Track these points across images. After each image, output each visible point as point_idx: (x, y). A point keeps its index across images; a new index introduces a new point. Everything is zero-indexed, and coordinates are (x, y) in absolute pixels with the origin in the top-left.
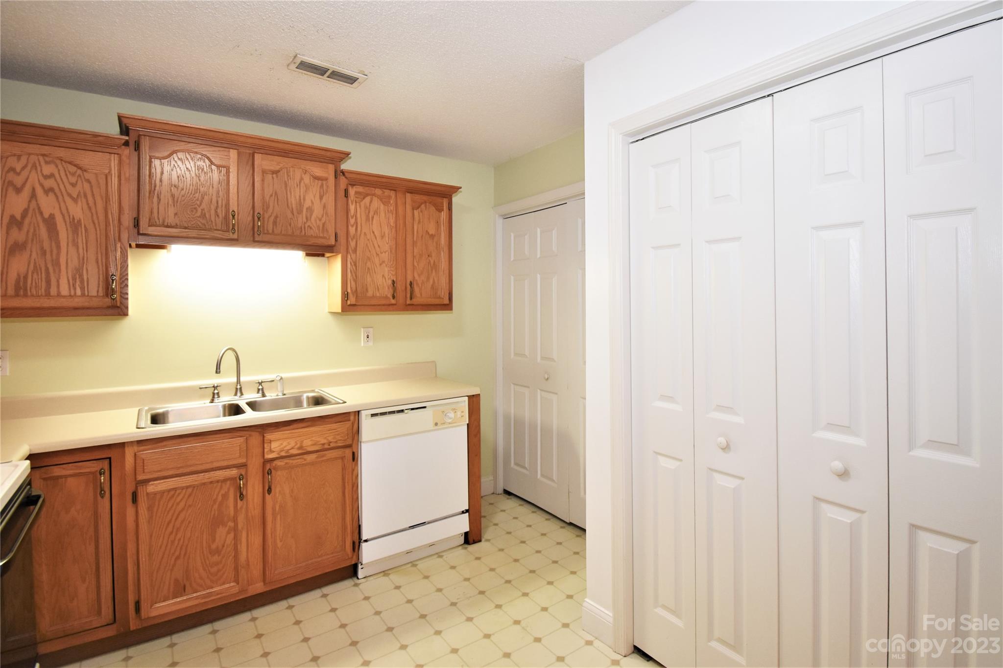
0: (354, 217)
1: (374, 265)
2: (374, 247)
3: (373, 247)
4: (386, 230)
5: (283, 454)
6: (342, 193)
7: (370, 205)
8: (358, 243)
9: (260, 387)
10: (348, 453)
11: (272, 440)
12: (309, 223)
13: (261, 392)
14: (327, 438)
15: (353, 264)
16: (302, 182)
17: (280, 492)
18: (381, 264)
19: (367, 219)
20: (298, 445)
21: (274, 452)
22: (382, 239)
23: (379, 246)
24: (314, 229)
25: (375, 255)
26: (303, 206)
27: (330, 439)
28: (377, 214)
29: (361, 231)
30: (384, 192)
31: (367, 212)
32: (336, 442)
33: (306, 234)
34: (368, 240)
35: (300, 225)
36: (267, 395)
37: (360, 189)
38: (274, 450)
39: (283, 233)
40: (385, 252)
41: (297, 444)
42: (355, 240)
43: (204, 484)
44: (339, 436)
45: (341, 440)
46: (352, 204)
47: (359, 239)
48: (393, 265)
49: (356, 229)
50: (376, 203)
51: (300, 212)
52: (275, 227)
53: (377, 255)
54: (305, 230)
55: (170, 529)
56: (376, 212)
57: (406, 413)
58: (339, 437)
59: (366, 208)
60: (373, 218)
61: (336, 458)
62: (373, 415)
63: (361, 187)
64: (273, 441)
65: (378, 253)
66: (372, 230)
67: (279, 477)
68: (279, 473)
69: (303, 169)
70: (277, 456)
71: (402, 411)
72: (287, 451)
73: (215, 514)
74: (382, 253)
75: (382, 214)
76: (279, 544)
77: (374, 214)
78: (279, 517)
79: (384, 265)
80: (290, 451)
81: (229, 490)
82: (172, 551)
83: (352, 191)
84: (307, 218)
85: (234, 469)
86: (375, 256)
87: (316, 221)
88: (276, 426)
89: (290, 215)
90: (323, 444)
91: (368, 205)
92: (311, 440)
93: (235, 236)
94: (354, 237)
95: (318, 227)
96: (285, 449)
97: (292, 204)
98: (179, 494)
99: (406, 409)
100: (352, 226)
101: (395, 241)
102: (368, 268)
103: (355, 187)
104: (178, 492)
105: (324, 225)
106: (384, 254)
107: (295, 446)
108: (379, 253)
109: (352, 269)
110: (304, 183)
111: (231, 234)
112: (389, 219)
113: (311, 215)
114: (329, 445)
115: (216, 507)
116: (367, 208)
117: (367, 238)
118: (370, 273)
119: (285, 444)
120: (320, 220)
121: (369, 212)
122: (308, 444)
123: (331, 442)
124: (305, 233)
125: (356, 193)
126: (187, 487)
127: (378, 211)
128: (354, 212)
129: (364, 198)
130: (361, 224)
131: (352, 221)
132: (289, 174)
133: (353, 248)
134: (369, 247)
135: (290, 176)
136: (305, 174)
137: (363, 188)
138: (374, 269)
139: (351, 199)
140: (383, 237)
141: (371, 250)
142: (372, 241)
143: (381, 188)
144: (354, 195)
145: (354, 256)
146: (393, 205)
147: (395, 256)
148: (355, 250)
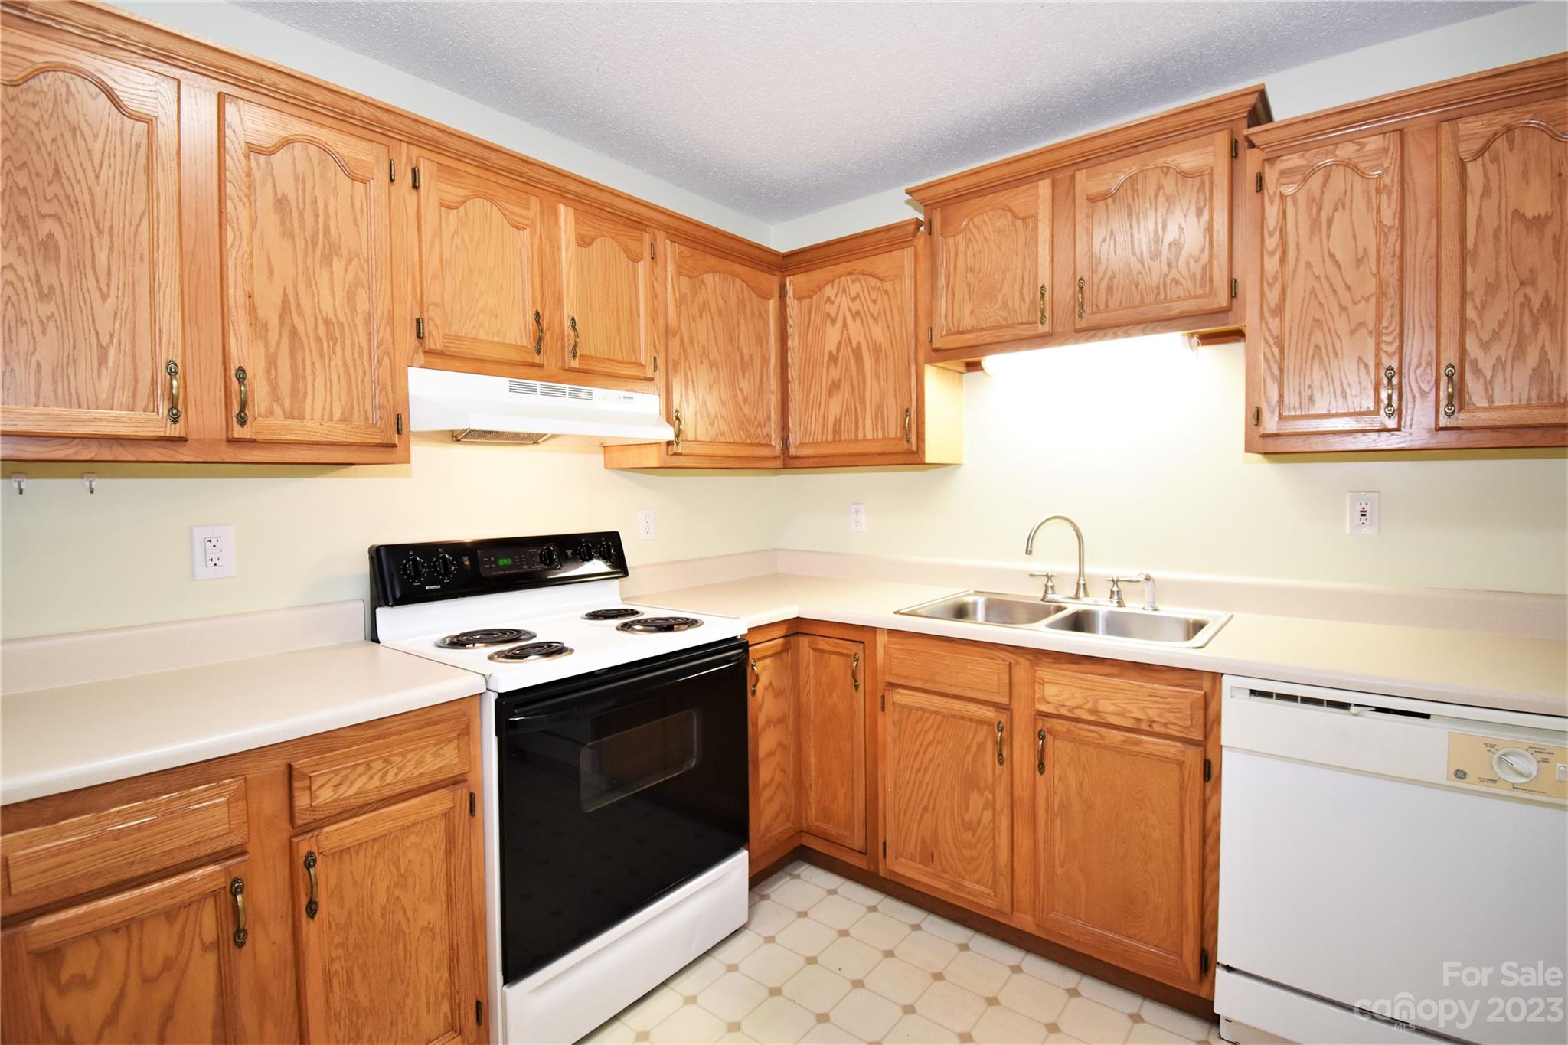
0: (1277, 234)
1: (1334, 335)
2: (1335, 291)
3: (1330, 293)
4: (1370, 241)
5: (1064, 712)
6: (1250, 185)
7: (1323, 192)
8: (1289, 292)
9: (1115, 589)
10: (1193, 757)
11: (1046, 680)
12: (1173, 274)
13: (1116, 597)
14: (1147, 710)
15: (1271, 341)
16: (1161, 192)
17: (1060, 777)
18: (1352, 332)
19: (1315, 225)
20: (1089, 706)
21: (1049, 703)
22: (1358, 267)
23: (1348, 287)
24: (1184, 282)
25: (1335, 310)
26: (1162, 241)
27: (1153, 713)
28: (1344, 208)
29: (1297, 260)
30: (1362, 145)
31: (1315, 209)
32: (1165, 725)
33: (1168, 297)
34: (1318, 277)
35: (1155, 280)
36: (1126, 604)
37: (1292, 161)
38: (1050, 699)
39: (1124, 304)
40: (1367, 299)
41: (1088, 702)
42: (1278, 287)
43: (954, 716)
44: (1172, 714)
45: (1174, 724)
46: (1272, 203)
47: (1293, 277)
48: (1391, 329)
49: (1283, 260)
50: (1339, 180)
51: (1156, 254)
52: (1109, 297)
53: (1343, 309)
54: (1165, 291)
55: (917, 764)
56: (1340, 204)
57: (1354, 714)
58: (1170, 717)
59: (1311, 200)
60: (1331, 221)
61: (1169, 760)
62: (1253, 692)
63: (1296, 156)
64: (1048, 683)
65: (1344, 304)
66: (1329, 251)
67: (1059, 751)
68: (1058, 743)
69: (1162, 167)
70: (1055, 712)
71: (1345, 706)
72: (1072, 709)
73: (968, 770)
74: (1355, 303)
75: (1360, 204)
76: (1059, 870)
77: (1336, 210)
78: (1058, 822)
79: (1364, 331)
80: (1076, 711)
81: (986, 739)
82: (920, 797)
83: (1271, 176)
84: (1169, 265)
85: (992, 709)
86: (1336, 316)
87: (1188, 264)
88: (1055, 658)
89: (1136, 268)
90: (1139, 720)
91: (1317, 194)
92: (1113, 704)
93: (1046, 328)
94: (1275, 278)
95: (1193, 276)
96: (1067, 703)
97: (1140, 244)
98: (928, 718)
99: (1356, 705)
100: (1273, 253)
101: (1397, 263)
102: (1317, 347)
103: (1278, 162)
104: (927, 715)
105: (1204, 269)
106: (1363, 303)
107: (1085, 704)
108: (1349, 304)
109: (1269, 355)
110: (1165, 194)
111: (1040, 325)
112: (1379, 210)
113: (1178, 255)
114: (1151, 726)
115: (969, 758)
116: (1313, 200)
117: (1314, 274)
118: (1321, 358)
119: (1065, 695)
120: (1197, 261)
121: (1320, 209)
122: (1108, 708)
123: (1154, 722)
124: (1166, 295)
125: (1284, 173)
126: (937, 713)
127: (1348, 200)
128: (1277, 222)
129: (1305, 180)
130: (1298, 244)
131: (1271, 243)
132: (1136, 188)
133: (1273, 306)
134: (1321, 296)
135: (1137, 190)
136: (1166, 175)
137: (1303, 156)
138: (1334, 346)
139: (1268, 194)
140: (1360, 262)
141: (1322, 300)
142: (1327, 278)
143: (1351, 141)
144: (1278, 180)
145: (1274, 323)
146: (1391, 169)
147: (1397, 302)
148: (1279, 310)
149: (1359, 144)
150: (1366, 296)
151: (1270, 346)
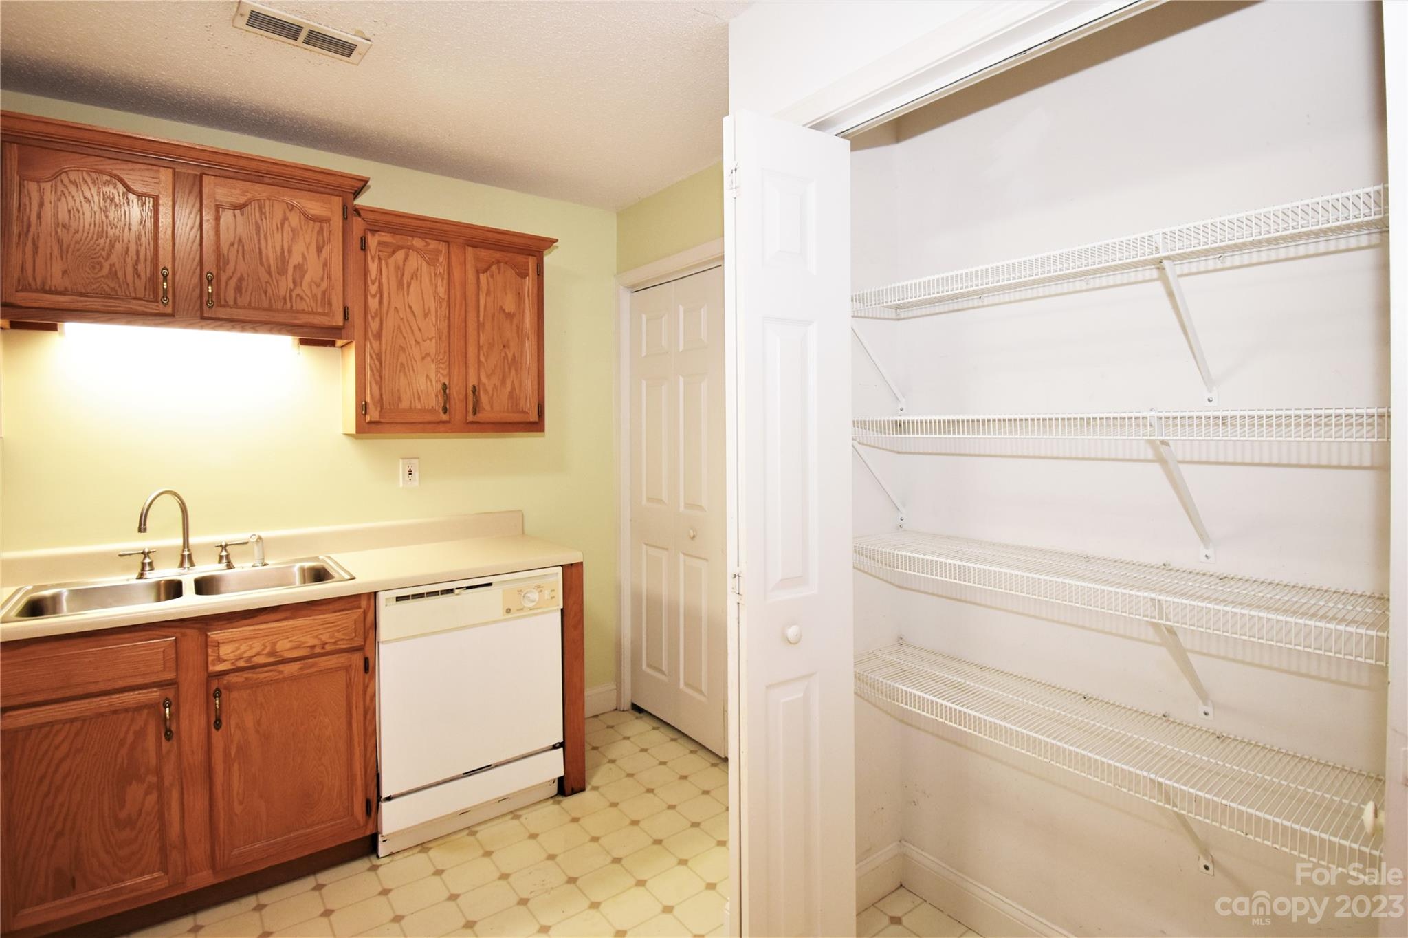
0: (377, 284)
1: (413, 360)
2: (412, 331)
3: (409, 331)
4: (432, 305)
6: (356, 244)
7: (404, 265)
8: (384, 325)
12: (298, 291)
15: (374, 357)
16: (287, 223)
18: (423, 358)
19: (400, 285)
22: (425, 318)
23: (420, 330)
24: (308, 300)
25: (413, 342)
26: (288, 262)
28: (417, 279)
29: (389, 304)
30: (428, 244)
31: (399, 275)
33: (294, 308)
34: (402, 319)
35: (282, 292)
37: (386, 237)
39: (253, 305)
40: (431, 340)
42: (377, 320)
46: (373, 261)
47: (387, 314)
48: (445, 360)
49: (381, 302)
50: (414, 261)
51: (282, 271)
52: (238, 295)
53: (417, 342)
54: (291, 303)
56: (414, 275)
59: (397, 268)
60: (409, 285)
63: (389, 235)
65: (418, 340)
66: (408, 304)
69: (287, 203)
74: (424, 341)
75: (426, 279)
79: (429, 359)
83: (373, 241)
84: (294, 282)
86: (413, 346)
87: (311, 287)
89: (264, 277)
91: (400, 265)
93: (168, 310)
94: (376, 314)
95: (315, 296)
97: (268, 259)
100: (374, 296)
101: (447, 321)
102: (402, 365)
103: (377, 235)
105: (324, 293)
106: (428, 341)
108: (420, 340)
109: (373, 365)
110: (290, 225)
111: (162, 306)
112: (436, 287)
113: (302, 277)
116: (399, 268)
117: (399, 316)
118: (404, 370)
120: (318, 286)
121: (403, 275)
124: (292, 306)
125: (380, 243)
127: (419, 273)
128: (377, 275)
129: (394, 253)
130: (389, 294)
131: (373, 289)
132: (263, 210)
133: (375, 332)
134: (404, 331)
135: (265, 213)
136: (291, 210)
137: (392, 237)
138: (412, 366)
139: (371, 254)
140: (426, 315)
141: (406, 335)
142: (408, 321)
143: (422, 238)
144: (377, 247)
145: (376, 344)
146: (443, 264)
147: (447, 345)
148: (379, 336)
149: (426, 242)
150: (430, 337)
151: (373, 360)
